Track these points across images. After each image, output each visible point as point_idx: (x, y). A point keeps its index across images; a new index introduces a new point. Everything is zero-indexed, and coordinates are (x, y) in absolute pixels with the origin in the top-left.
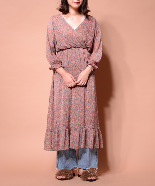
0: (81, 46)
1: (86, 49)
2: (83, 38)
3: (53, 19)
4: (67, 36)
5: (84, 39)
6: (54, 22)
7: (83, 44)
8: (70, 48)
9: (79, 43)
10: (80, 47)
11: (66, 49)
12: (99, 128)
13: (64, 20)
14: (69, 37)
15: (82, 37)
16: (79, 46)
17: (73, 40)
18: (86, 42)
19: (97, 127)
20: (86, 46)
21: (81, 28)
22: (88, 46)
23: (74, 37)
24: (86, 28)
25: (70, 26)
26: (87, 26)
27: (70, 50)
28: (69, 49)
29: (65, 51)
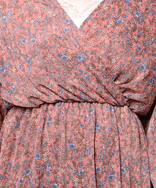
0: (105, 95)
1: (125, 109)
2: (114, 61)
5: (119, 62)
7: (110, 87)
8: (54, 104)
9: (93, 83)
10: (98, 98)
11: (40, 106)
14: (50, 56)
16: (95, 96)
18: (123, 79)
20: (126, 94)
21: (109, 15)
22: (136, 96)
24: (130, 17)
26: (137, 8)
27: (53, 112)
28: (51, 106)
29: (33, 115)
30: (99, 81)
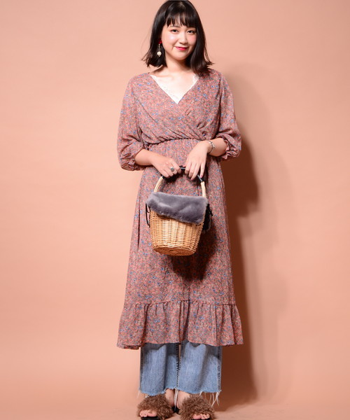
0: (193, 134)
2: (196, 118)
3: (131, 85)
4: (161, 118)
5: (199, 118)
6: (134, 90)
7: (195, 130)
9: (187, 129)
10: (190, 136)
12: (233, 303)
13: (155, 85)
15: (194, 117)
16: (188, 135)
17: (175, 124)
18: (201, 125)
19: (230, 300)
21: (191, 98)
23: (177, 118)
24: (201, 97)
25: (166, 96)
26: (203, 93)
30: (190, 128)
